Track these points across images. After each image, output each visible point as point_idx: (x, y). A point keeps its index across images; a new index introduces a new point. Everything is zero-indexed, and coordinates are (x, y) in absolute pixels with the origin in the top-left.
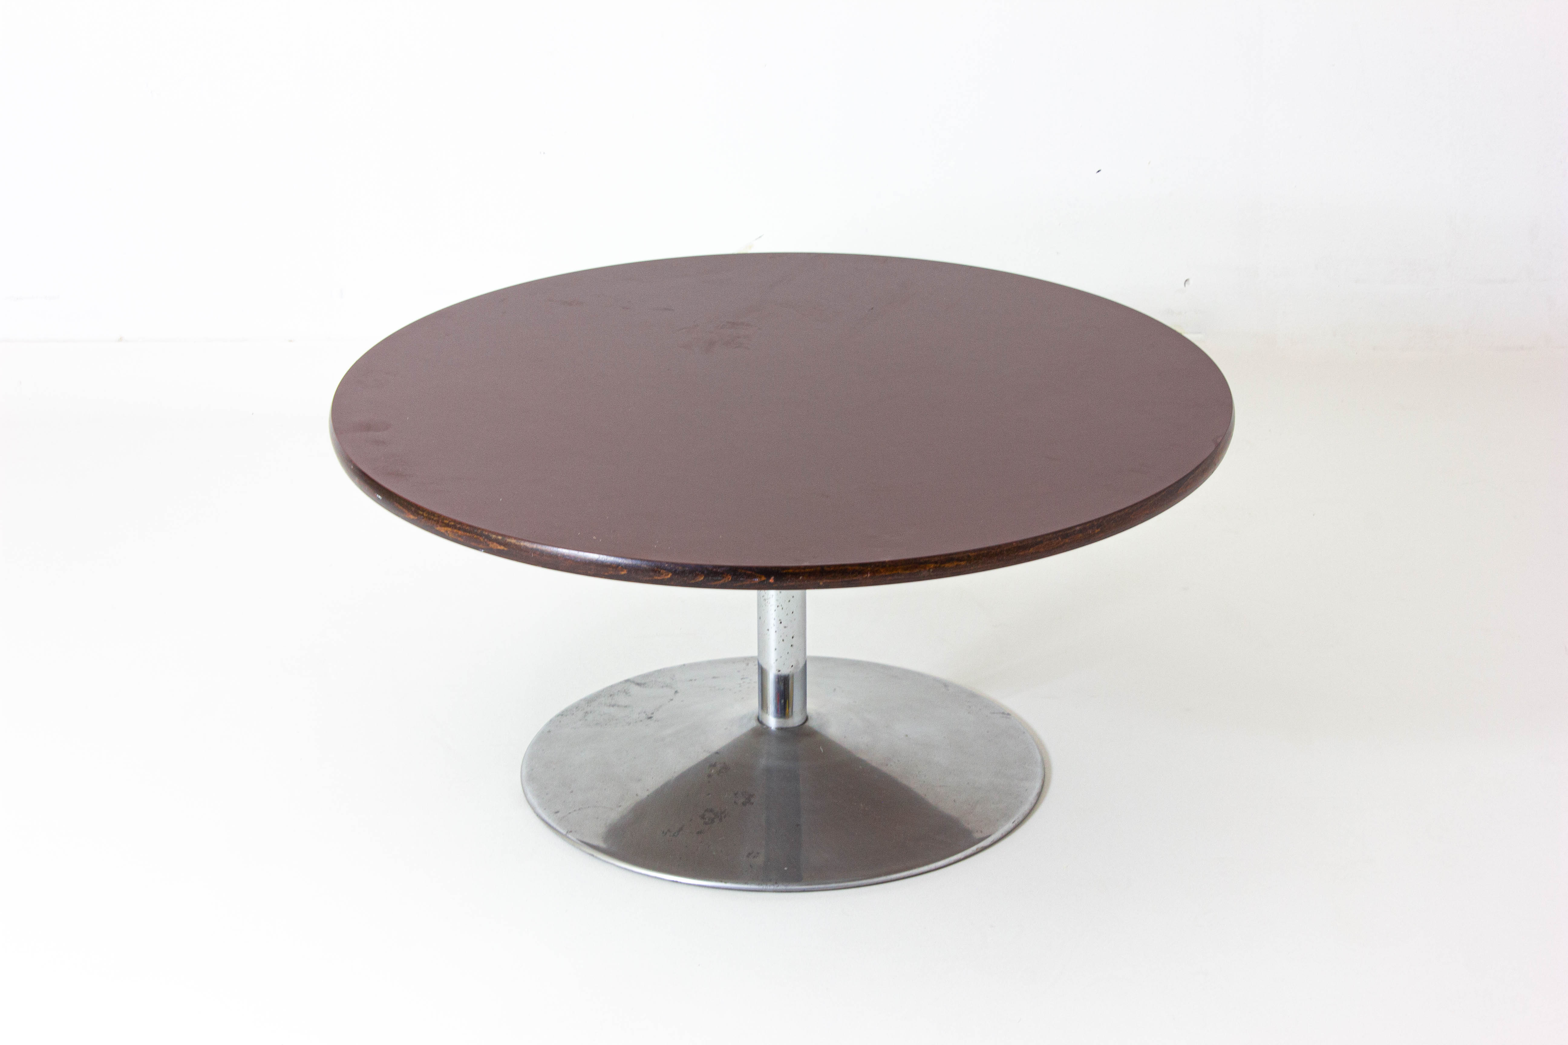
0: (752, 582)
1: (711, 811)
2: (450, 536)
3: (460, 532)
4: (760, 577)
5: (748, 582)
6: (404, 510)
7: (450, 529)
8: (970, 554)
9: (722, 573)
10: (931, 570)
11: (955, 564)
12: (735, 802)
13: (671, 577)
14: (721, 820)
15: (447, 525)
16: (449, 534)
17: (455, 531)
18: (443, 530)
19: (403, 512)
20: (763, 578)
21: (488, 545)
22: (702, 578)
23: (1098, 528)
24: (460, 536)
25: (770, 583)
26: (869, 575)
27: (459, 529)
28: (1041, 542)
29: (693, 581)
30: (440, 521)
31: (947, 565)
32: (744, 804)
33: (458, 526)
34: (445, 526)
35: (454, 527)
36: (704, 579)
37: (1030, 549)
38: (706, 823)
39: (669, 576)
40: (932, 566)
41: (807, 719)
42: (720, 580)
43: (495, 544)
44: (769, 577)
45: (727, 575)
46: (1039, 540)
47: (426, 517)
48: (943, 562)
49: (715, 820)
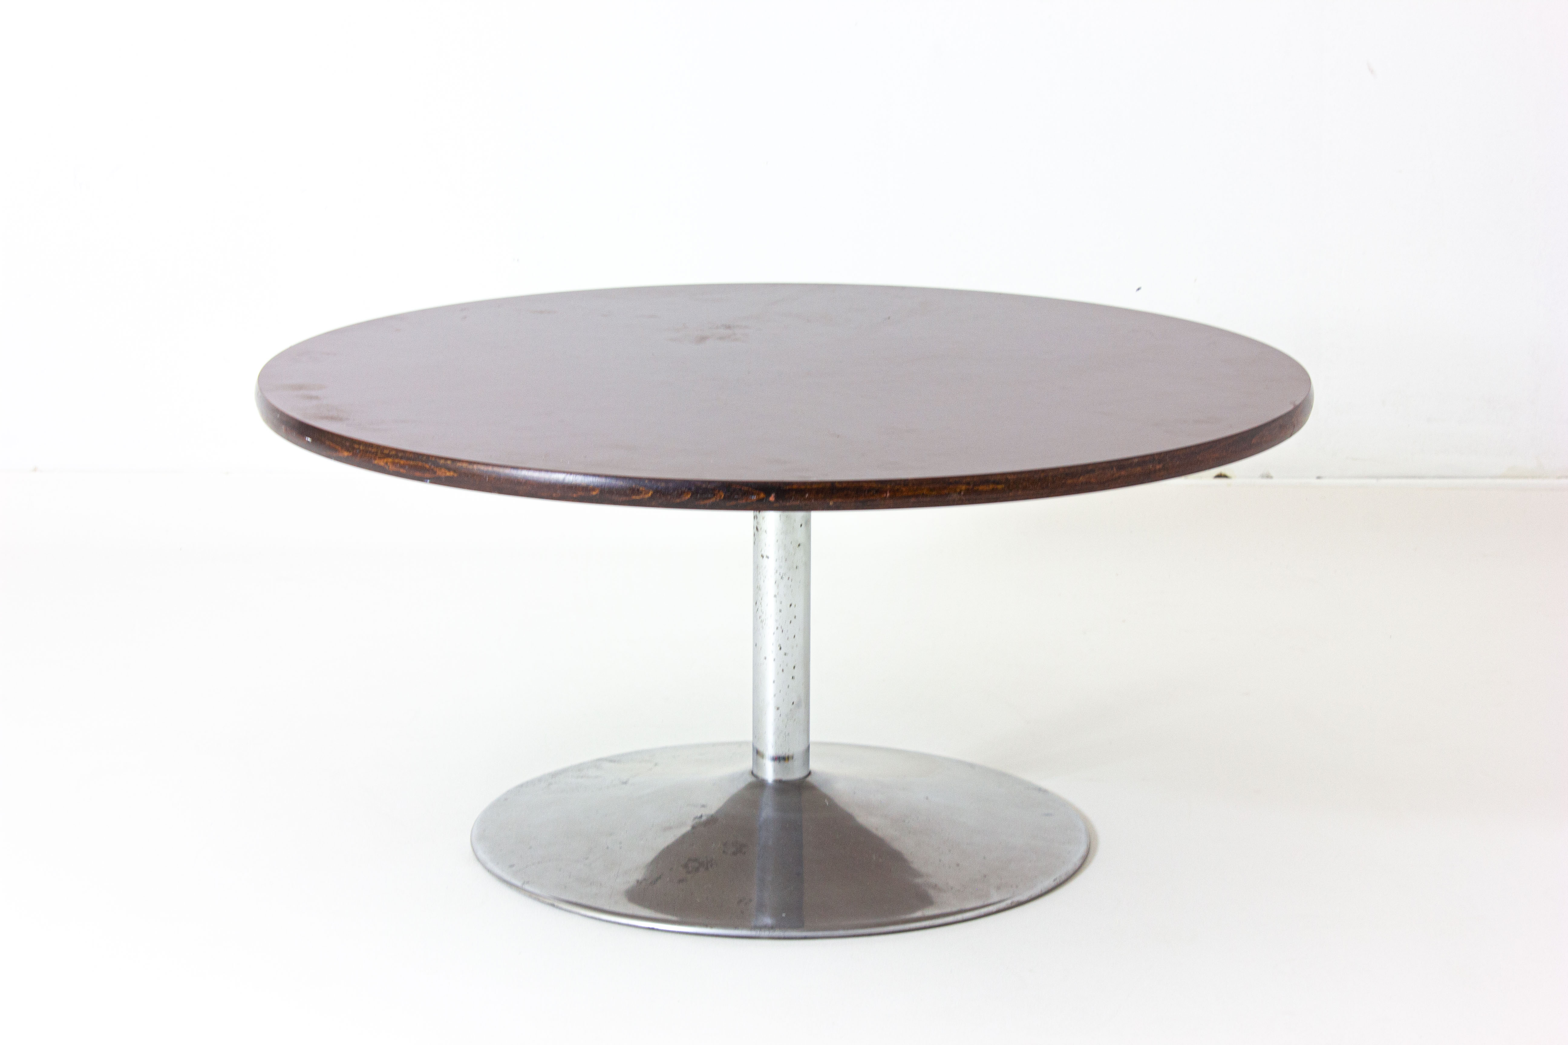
0: (749, 501)
1: (696, 860)
2: (390, 467)
3: (402, 462)
4: (758, 494)
5: (742, 502)
6: (337, 447)
7: (390, 460)
8: (1009, 477)
9: (714, 490)
10: (962, 493)
11: (991, 487)
12: (724, 852)
13: (652, 495)
14: (707, 869)
15: (388, 456)
16: (389, 467)
17: (396, 461)
18: (381, 463)
19: (336, 450)
20: (762, 495)
21: (435, 473)
22: (689, 496)
23: (1159, 463)
24: (402, 466)
25: (770, 502)
26: (888, 495)
27: (401, 458)
28: (1093, 471)
29: (678, 501)
30: (379, 452)
31: (981, 488)
32: (734, 854)
33: (400, 455)
34: (384, 458)
35: (396, 456)
36: (691, 497)
37: (1079, 478)
38: (689, 872)
39: (650, 494)
40: (964, 487)
41: (809, 773)
42: (710, 498)
43: (443, 470)
44: (768, 494)
45: (719, 491)
46: (1090, 468)
47: (363, 450)
48: (975, 484)
49: (701, 869)
